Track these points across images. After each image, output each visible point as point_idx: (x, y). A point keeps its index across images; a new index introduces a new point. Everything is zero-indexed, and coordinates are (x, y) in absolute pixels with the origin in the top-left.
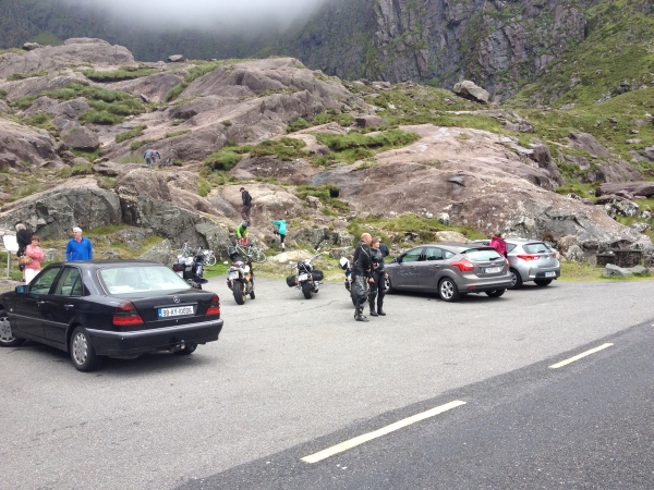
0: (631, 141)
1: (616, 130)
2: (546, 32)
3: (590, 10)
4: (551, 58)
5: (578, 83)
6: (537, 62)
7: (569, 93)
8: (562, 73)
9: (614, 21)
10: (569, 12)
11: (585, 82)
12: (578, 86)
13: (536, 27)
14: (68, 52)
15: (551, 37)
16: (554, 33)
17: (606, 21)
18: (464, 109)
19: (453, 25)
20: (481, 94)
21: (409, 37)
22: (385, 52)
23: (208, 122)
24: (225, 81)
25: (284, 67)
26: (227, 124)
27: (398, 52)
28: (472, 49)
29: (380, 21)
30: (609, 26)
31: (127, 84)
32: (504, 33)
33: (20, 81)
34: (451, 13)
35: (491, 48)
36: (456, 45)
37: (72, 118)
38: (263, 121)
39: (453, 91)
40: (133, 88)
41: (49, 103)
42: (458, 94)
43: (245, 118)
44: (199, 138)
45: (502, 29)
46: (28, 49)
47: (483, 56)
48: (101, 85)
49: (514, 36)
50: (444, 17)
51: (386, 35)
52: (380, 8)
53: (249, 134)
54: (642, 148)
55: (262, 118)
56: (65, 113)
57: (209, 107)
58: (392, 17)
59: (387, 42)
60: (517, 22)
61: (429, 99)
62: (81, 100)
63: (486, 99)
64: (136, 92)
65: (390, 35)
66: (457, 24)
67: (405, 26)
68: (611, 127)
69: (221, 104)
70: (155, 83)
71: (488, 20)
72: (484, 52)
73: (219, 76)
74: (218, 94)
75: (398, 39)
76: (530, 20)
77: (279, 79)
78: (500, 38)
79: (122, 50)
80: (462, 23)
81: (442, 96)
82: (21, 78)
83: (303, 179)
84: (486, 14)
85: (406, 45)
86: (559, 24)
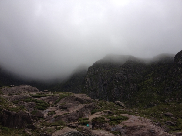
0: (162, 119)
1: (156, 116)
2: (128, 89)
3: (139, 84)
4: (130, 95)
5: (139, 102)
6: (127, 96)
7: (136, 105)
8: (134, 99)
9: (145, 87)
10: (134, 85)
11: (140, 102)
12: (139, 103)
13: (126, 87)
14: (23, 89)
15: (130, 90)
16: (131, 89)
17: (143, 87)
18: (119, 108)
19: (105, 85)
20: (123, 105)
21: (94, 87)
22: (88, 90)
23: (72, 111)
24: (73, 99)
25: (84, 96)
26: (78, 111)
27: (91, 90)
28: (110, 91)
29: (87, 83)
30: (144, 89)
31: (42, 98)
32: (118, 88)
33: (12, 96)
34: (105, 82)
35: (115, 92)
36: (106, 90)
37: (31, 107)
38: (85, 111)
39: (115, 103)
40: (45, 100)
41: (24, 103)
42: (116, 104)
43: (81, 110)
44: (73, 115)
45: (117, 87)
46: (12, 87)
47: (113, 93)
48: (35, 98)
49: (121, 89)
50: (103, 83)
51: (88, 86)
52: (87, 80)
53: (83, 114)
54: (165, 122)
55: (85, 110)
56: (29, 106)
57: (71, 106)
58: (89, 82)
59: (88, 88)
60: (121, 86)
61: (110, 105)
62: (33, 102)
63: (124, 106)
64: (45, 101)
65: (89, 86)
66: (106, 85)
67: (93, 84)
68: (155, 115)
69: (74, 106)
70: (51, 99)
71: (114, 85)
72: (113, 92)
73: (71, 98)
74: (72, 103)
75: (91, 87)
76: (124, 86)
77: (85, 99)
78: (117, 89)
79: (36, 89)
80: (107, 85)
81: (113, 105)
82: (12, 95)
83: (109, 129)
84: (113, 83)
85: (93, 89)
86: (131, 87)
